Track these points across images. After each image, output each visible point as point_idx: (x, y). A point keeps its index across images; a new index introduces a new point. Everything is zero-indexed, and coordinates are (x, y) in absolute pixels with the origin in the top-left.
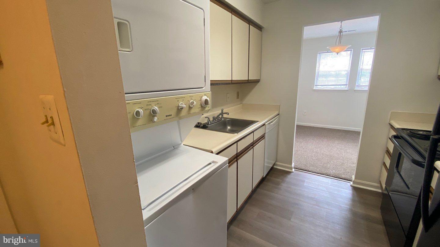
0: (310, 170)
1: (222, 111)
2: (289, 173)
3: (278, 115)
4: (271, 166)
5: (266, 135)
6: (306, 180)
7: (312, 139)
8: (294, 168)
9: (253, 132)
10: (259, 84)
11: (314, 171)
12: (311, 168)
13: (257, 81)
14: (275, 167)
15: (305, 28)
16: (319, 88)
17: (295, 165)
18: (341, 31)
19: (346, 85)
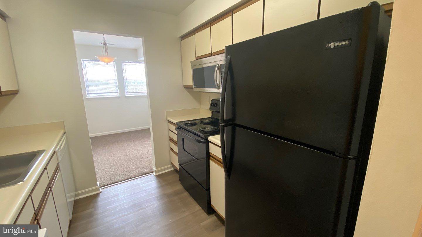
2: (97, 195)
3: (65, 133)
8: (101, 187)
9: (45, 168)
14: (78, 198)
15: (74, 31)
16: (92, 96)
17: (100, 184)
18: (105, 44)
19: (118, 92)
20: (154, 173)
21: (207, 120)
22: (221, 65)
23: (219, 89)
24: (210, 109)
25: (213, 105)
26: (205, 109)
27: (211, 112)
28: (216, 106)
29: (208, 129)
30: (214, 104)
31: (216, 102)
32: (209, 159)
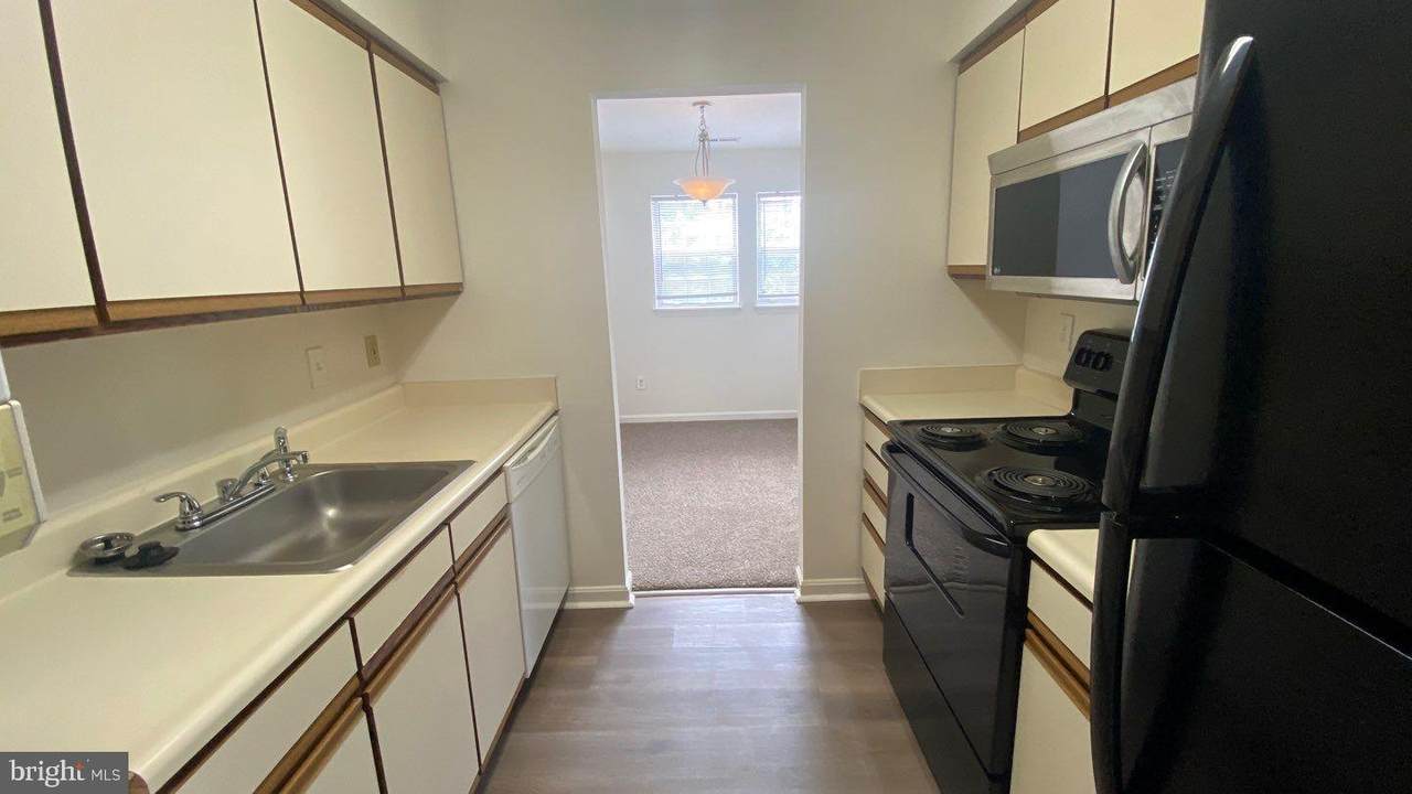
0: (682, 581)
1: (281, 438)
2: (617, 614)
3: (556, 413)
4: (556, 606)
5: (513, 507)
6: (676, 627)
7: (673, 466)
8: (633, 590)
9: (446, 523)
10: (460, 300)
11: (694, 580)
12: (685, 574)
13: (452, 291)
14: (569, 605)
15: (600, 102)
16: (669, 305)
17: (635, 578)
18: (704, 137)
19: (735, 294)
20: (798, 592)
21: (1041, 432)
22: (1158, 147)
23: (1130, 276)
24: (1069, 377)
25: (1088, 358)
26: (1040, 373)
27: (1070, 391)
28: (1107, 366)
29: (1037, 483)
30: (1093, 355)
31: (1107, 347)
32: (1022, 639)
